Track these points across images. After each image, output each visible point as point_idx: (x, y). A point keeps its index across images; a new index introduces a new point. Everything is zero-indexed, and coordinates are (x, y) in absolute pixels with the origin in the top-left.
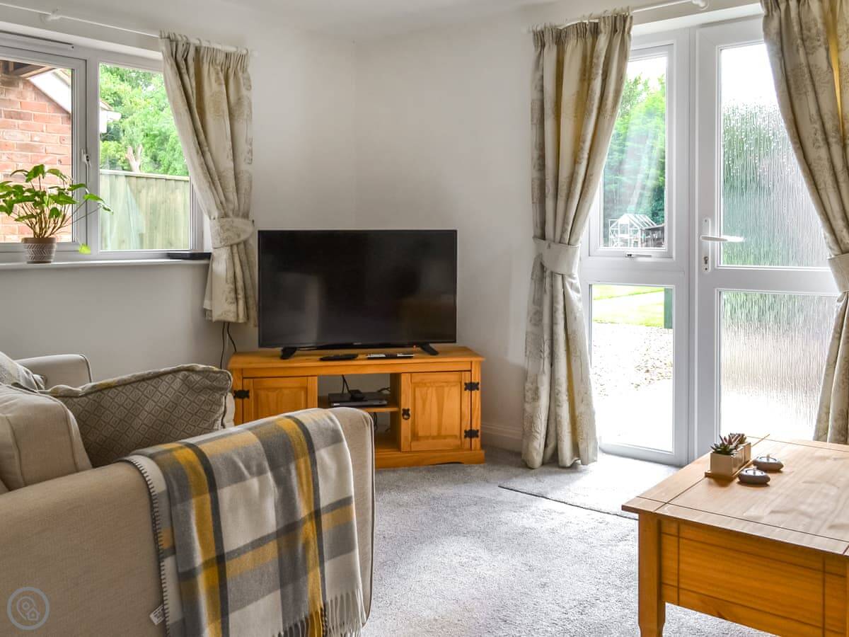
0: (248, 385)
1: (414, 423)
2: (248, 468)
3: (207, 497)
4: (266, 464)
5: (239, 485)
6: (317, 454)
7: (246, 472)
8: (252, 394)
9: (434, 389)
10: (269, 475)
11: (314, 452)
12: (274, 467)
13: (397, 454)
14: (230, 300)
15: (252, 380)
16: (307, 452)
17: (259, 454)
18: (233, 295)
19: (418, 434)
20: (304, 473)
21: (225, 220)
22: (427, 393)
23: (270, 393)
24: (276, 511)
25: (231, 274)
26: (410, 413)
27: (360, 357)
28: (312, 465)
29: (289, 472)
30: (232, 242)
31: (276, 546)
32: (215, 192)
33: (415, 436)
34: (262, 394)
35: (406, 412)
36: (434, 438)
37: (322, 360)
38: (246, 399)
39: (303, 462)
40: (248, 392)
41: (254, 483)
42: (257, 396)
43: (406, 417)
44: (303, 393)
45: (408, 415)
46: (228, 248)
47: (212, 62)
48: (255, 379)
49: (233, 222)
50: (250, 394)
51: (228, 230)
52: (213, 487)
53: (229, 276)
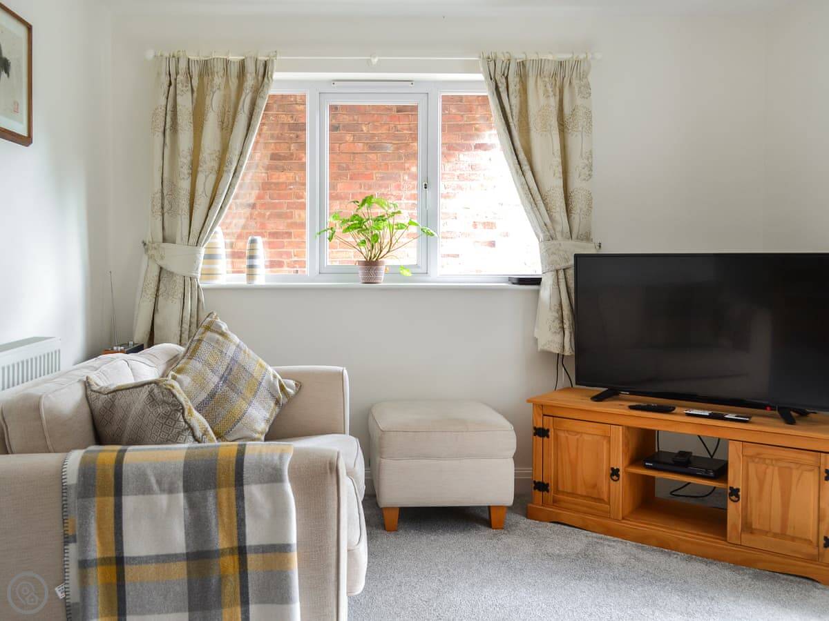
0: (548, 423)
1: (745, 508)
2: (159, 483)
3: (111, 500)
4: (181, 484)
5: (147, 497)
6: (246, 488)
7: (155, 487)
8: (551, 433)
9: (776, 468)
10: (181, 496)
11: (242, 485)
12: (187, 490)
13: (721, 544)
14: (553, 330)
15: (551, 418)
16: (234, 483)
17: (175, 473)
18: (557, 324)
19: (751, 525)
20: (225, 504)
21: (549, 243)
22: (765, 473)
23: (570, 437)
24: (187, 534)
25: (555, 302)
26: (740, 493)
27: (677, 410)
28: (237, 498)
29: (205, 499)
30: (558, 267)
31: (185, 567)
32: (537, 213)
33: (747, 527)
34: (562, 435)
35: (735, 492)
36: (775, 535)
37: (632, 408)
38: (545, 439)
39: (226, 494)
40: (548, 430)
41: (163, 499)
42: (557, 437)
43: (733, 498)
44: (605, 443)
45: (738, 496)
46: (554, 273)
47: (540, 73)
48: (555, 418)
49: (560, 245)
50: (550, 433)
51: (553, 253)
52: (118, 492)
53: (553, 304)
